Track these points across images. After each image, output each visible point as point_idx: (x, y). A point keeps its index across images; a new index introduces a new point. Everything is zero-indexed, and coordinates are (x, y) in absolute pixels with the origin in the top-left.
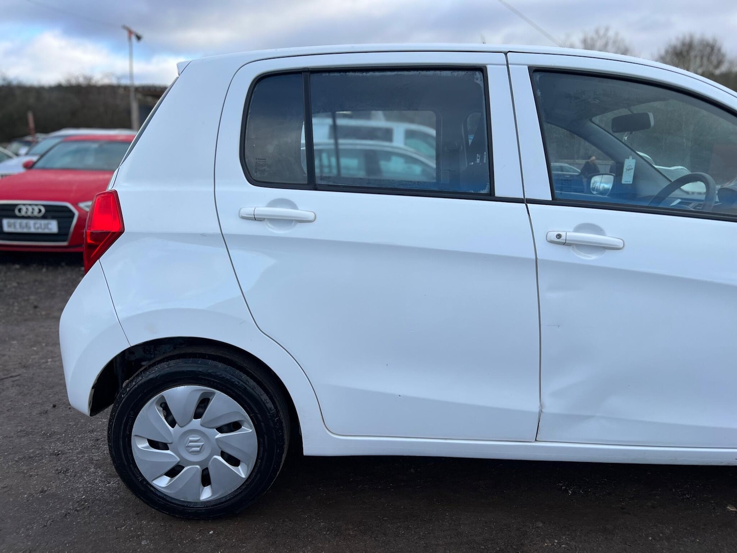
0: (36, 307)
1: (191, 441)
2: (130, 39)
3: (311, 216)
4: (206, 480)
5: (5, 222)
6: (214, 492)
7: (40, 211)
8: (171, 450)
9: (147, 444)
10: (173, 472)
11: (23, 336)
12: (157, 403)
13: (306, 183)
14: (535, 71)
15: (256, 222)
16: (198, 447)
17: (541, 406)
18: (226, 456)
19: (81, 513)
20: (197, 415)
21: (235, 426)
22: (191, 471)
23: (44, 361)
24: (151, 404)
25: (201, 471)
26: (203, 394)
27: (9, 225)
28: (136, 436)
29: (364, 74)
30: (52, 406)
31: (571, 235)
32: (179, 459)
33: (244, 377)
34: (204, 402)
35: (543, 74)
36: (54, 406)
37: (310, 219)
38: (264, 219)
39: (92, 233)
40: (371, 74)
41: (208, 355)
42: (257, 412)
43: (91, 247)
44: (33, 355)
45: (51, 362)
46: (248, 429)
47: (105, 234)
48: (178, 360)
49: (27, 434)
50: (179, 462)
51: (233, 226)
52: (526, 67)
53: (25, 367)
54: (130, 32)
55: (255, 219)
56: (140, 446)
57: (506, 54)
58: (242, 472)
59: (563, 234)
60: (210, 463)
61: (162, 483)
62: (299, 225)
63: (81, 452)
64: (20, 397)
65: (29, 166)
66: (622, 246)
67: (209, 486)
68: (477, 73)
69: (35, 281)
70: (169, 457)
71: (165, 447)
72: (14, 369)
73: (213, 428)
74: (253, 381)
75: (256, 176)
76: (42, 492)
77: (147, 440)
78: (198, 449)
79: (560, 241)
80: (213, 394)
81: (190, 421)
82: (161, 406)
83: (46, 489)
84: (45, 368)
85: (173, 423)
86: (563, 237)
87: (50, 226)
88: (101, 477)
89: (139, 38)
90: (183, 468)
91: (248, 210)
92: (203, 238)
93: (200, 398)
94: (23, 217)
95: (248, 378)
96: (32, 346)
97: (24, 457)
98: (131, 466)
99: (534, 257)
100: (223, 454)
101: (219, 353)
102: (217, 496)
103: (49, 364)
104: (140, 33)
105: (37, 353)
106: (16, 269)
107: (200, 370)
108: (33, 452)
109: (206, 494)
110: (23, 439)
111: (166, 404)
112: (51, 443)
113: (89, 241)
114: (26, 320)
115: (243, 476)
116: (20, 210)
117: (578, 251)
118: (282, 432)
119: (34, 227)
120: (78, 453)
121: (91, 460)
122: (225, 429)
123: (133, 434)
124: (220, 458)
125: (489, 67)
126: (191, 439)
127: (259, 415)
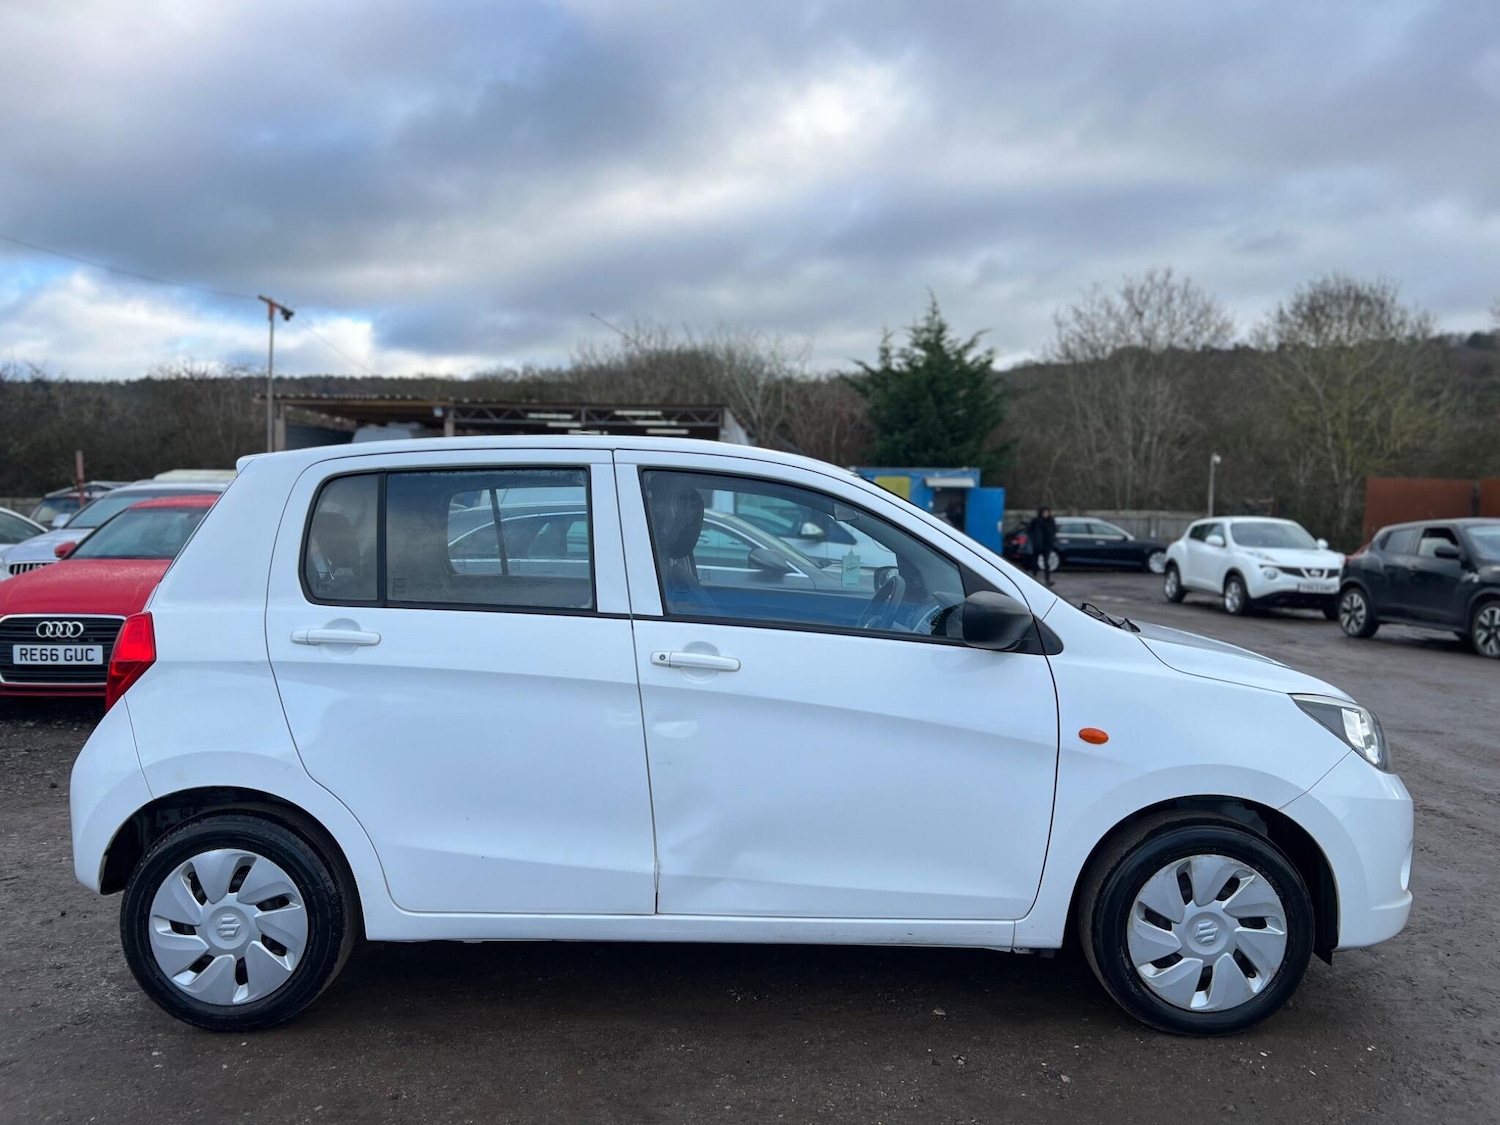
0: (54, 786)
1: (224, 923)
2: (271, 318)
3: (375, 638)
4: (241, 976)
5: (17, 648)
6: (250, 993)
7: (77, 628)
8: (200, 936)
9: (170, 928)
10: (199, 966)
11: (29, 826)
12: (184, 872)
13: (376, 599)
14: (643, 470)
15: (310, 647)
16: (233, 929)
17: (658, 866)
18: (268, 942)
19: (80, 1026)
20: (234, 888)
21: (281, 901)
22: (223, 963)
23: (55, 859)
24: (176, 873)
25: (235, 962)
26: (240, 860)
27: (19, 654)
28: (156, 916)
29: (450, 474)
30: (60, 914)
31: (679, 655)
32: (208, 947)
33: (293, 837)
34: (242, 871)
35: (655, 473)
36: (63, 914)
37: (373, 642)
38: (320, 643)
39: (118, 664)
40: (458, 473)
41: (252, 811)
42: (307, 881)
43: (115, 681)
44: (40, 852)
45: (66, 860)
46: (297, 907)
47: (131, 665)
48: (212, 818)
49: (21, 946)
50: (208, 951)
51: (284, 652)
52: (635, 466)
53: (26, 867)
54: (272, 305)
55: (308, 643)
56: (160, 929)
57: (613, 451)
58: (288, 963)
59: (667, 655)
60: (247, 950)
61: (185, 980)
62: (360, 648)
63: (94, 965)
64: (16, 904)
65: (66, 553)
66: (736, 667)
67: (246, 984)
68: (581, 472)
69: (59, 746)
70: (196, 944)
71: (191, 930)
72: (11, 869)
73: (253, 904)
74: (303, 843)
75: (318, 592)
76: (33, 1006)
77: (169, 924)
78: (233, 932)
79: (664, 663)
80: (254, 859)
81: (225, 894)
82: (188, 877)
83: (39, 1002)
84: (56, 869)
85: (202, 899)
86: (667, 658)
87: (91, 655)
88: (114, 990)
89: (287, 315)
90: (213, 958)
91: (301, 633)
92: (246, 666)
93: (237, 865)
94: (48, 641)
95: (298, 839)
96: (39, 841)
97: (14, 971)
98: (148, 957)
99: (636, 682)
100: (265, 939)
101: (267, 809)
102: (255, 996)
103: (63, 863)
104: (289, 307)
105: (47, 849)
106: (29, 727)
107: (239, 829)
108: (26, 966)
109: (241, 995)
110: (14, 952)
111: (195, 873)
112: (52, 955)
113: (114, 673)
114: (35, 805)
115: (290, 968)
116: (43, 629)
117: (688, 675)
118: (341, 909)
119: (63, 655)
120: (89, 966)
121: (104, 974)
122: (269, 905)
123: (151, 914)
124: (260, 944)
125: (592, 466)
126: (224, 919)
127: (310, 887)
